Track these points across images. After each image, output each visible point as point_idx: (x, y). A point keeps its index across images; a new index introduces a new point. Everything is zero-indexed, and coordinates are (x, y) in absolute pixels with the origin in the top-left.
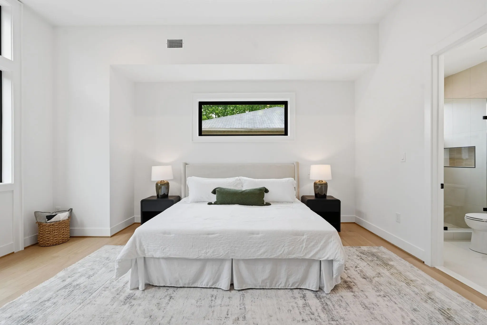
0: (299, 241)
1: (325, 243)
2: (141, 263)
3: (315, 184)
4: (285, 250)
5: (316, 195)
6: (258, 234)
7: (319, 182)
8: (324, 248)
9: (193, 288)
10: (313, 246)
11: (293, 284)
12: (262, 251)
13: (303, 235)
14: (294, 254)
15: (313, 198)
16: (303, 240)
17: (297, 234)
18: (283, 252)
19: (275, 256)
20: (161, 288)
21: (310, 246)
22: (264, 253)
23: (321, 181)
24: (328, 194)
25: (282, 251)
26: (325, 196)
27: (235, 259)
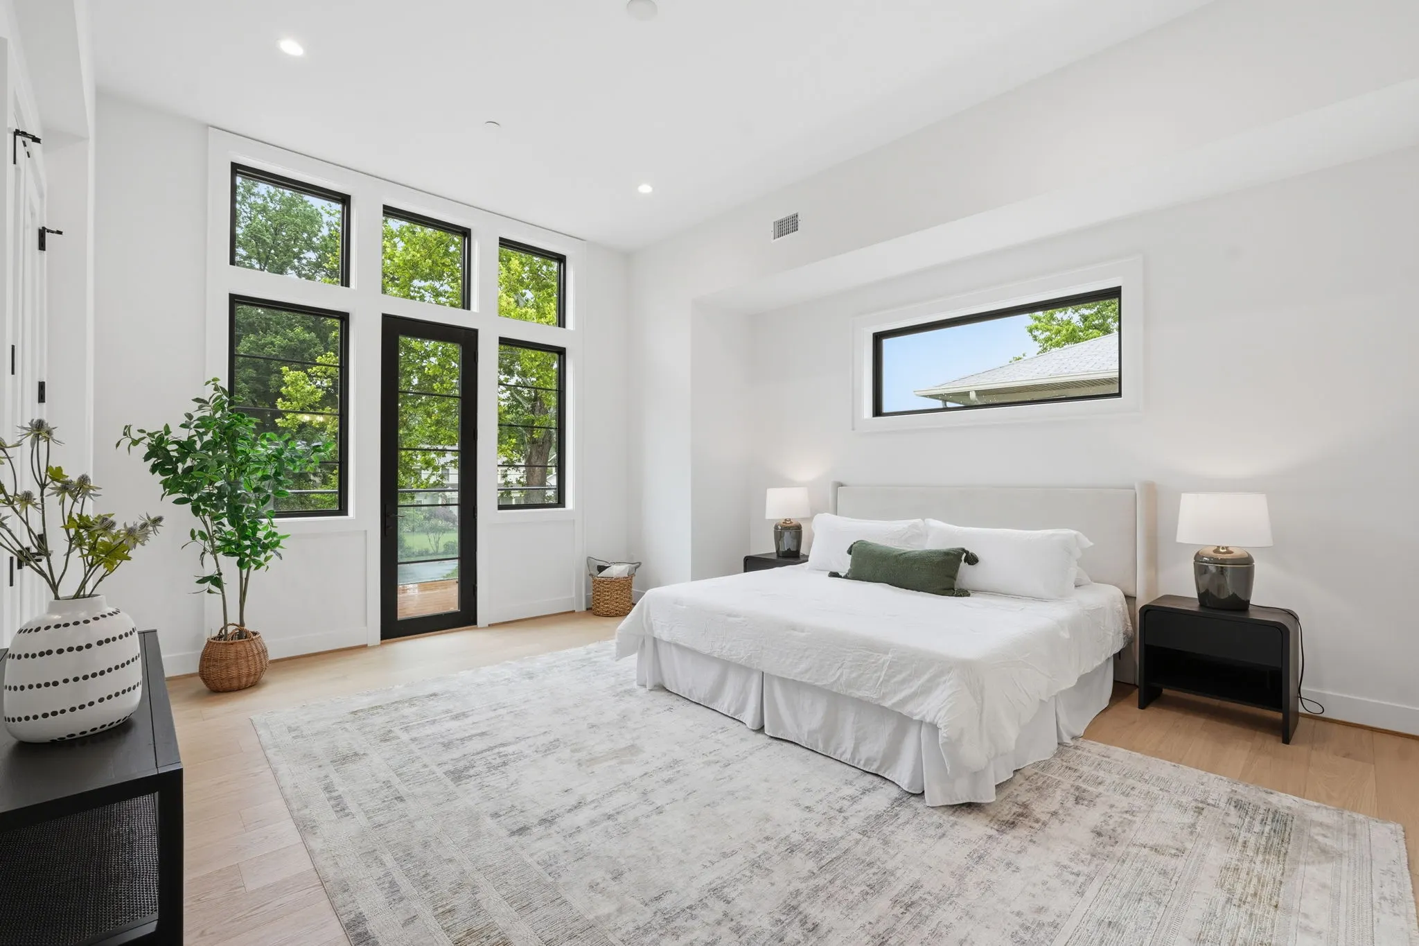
0: (873, 663)
1: (929, 680)
2: (649, 644)
3: (1198, 557)
4: (842, 674)
5: (1204, 596)
6: (803, 631)
7: (1216, 551)
8: (925, 691)
9: (710, 710)
10: (903, 682)
11: (869, 761)
12: (803, 666)
13: (886, 653)
14: (858, 690)
15: (1195, 607)
16: (884, 663)
17: (872, 647)
18: (838, 679)
19: (825, 682)
20: (673, 696)
21: (895, 679)
22: (807, 671)
23: (1223, 548)
24: (1255, 600)
25: (837, 676)
26: (1241, 605)
27: (767, 674)
